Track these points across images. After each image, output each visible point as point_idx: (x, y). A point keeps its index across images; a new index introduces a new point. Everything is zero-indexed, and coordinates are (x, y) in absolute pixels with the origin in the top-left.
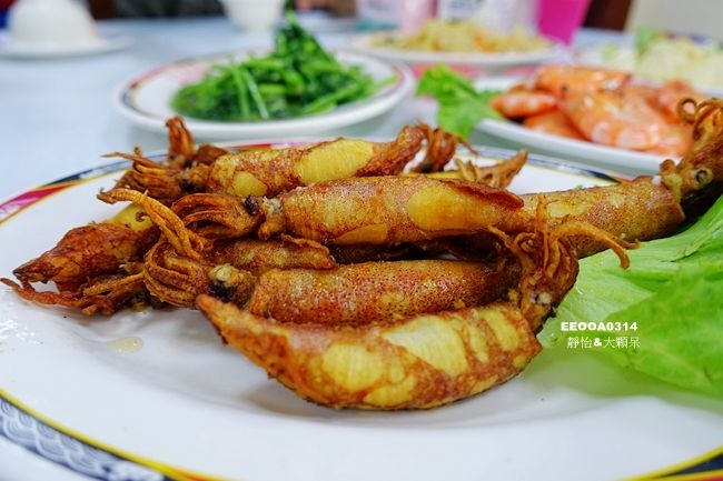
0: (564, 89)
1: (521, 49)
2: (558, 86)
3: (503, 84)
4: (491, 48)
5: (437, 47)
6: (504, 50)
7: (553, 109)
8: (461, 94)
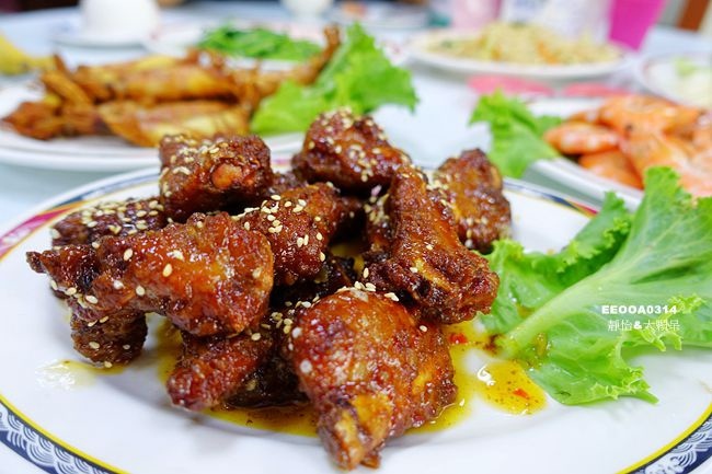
0: (629, 128)
1: (587, 60)
2: (623, 122)
3: (564, 108)
4: (553, 58)
5: (497, 56)
6: (566, 62)
7: (613, 149)
8: (517, 128)
